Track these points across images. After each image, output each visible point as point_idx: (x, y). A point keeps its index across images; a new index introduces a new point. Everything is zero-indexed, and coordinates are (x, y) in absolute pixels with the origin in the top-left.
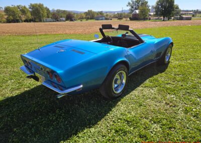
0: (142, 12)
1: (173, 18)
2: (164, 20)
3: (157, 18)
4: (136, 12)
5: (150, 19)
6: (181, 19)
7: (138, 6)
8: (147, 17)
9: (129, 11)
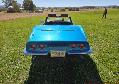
0: (15, 7)
1: (34, 11)
2: (30, 13)
3: (25, 11)
4: (10, 7)
5: (21, 12)
6: (39, 12)
7: (10, 3)
8: (19, 11)
9: (5, 7)
